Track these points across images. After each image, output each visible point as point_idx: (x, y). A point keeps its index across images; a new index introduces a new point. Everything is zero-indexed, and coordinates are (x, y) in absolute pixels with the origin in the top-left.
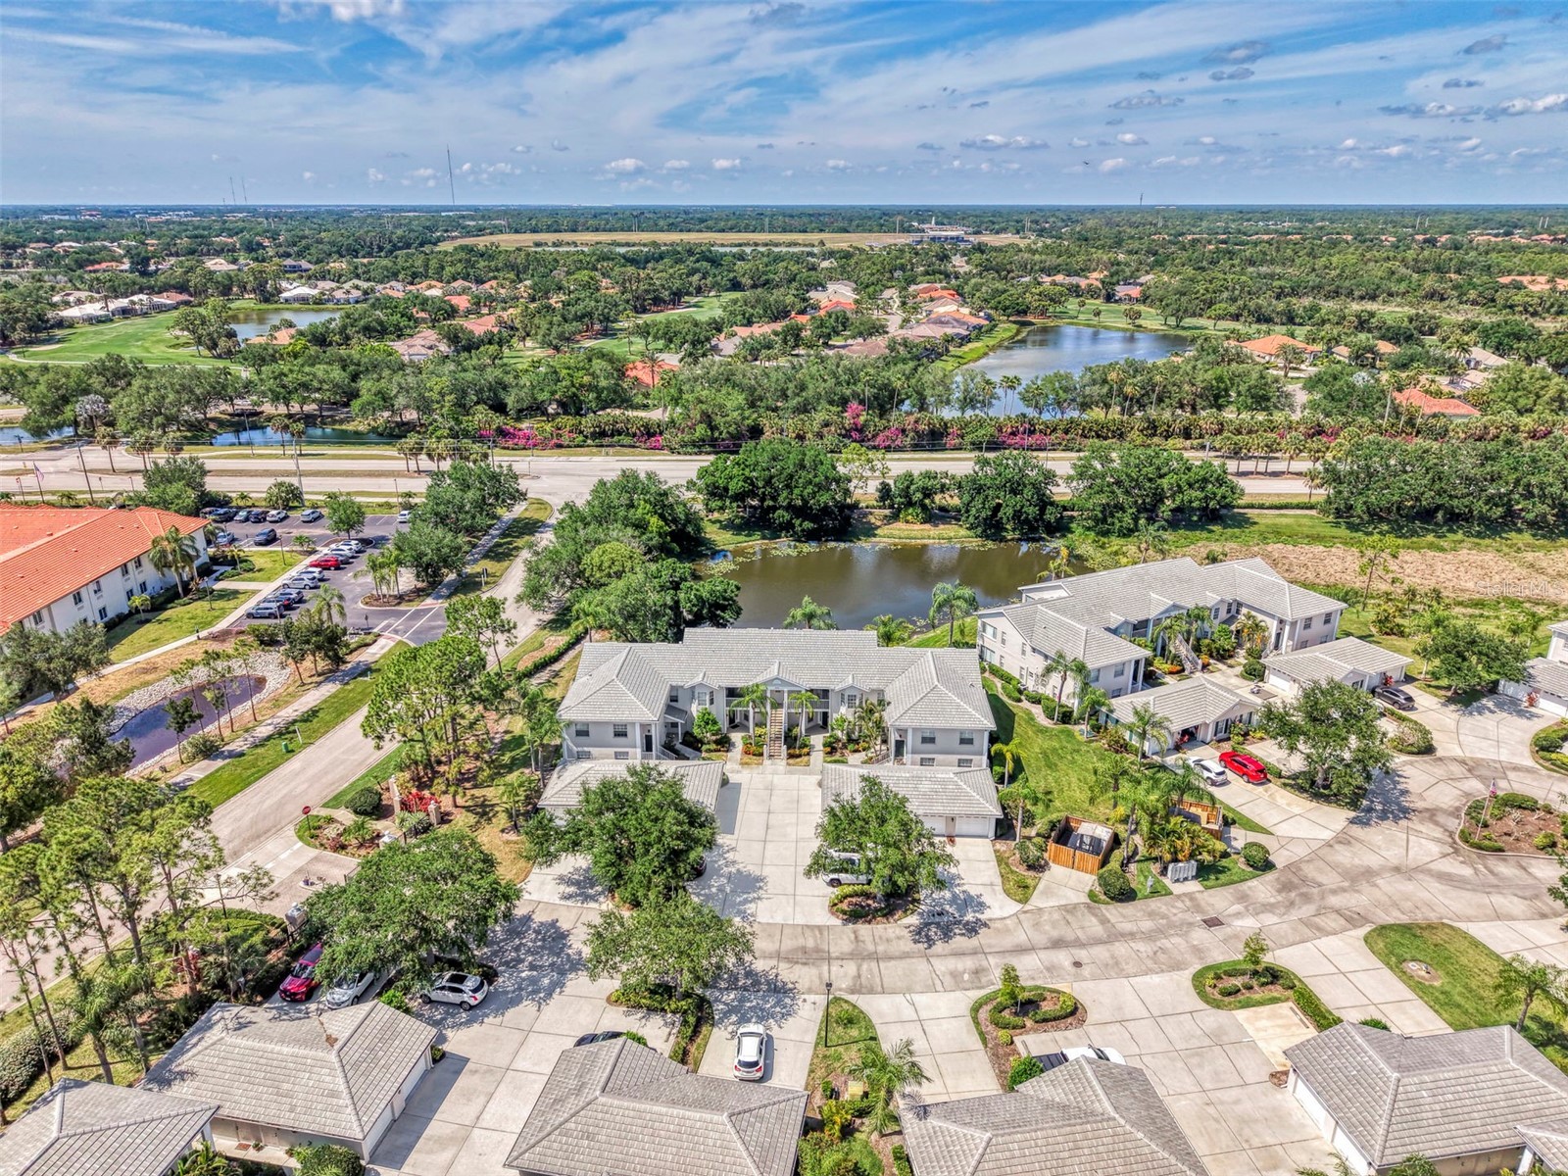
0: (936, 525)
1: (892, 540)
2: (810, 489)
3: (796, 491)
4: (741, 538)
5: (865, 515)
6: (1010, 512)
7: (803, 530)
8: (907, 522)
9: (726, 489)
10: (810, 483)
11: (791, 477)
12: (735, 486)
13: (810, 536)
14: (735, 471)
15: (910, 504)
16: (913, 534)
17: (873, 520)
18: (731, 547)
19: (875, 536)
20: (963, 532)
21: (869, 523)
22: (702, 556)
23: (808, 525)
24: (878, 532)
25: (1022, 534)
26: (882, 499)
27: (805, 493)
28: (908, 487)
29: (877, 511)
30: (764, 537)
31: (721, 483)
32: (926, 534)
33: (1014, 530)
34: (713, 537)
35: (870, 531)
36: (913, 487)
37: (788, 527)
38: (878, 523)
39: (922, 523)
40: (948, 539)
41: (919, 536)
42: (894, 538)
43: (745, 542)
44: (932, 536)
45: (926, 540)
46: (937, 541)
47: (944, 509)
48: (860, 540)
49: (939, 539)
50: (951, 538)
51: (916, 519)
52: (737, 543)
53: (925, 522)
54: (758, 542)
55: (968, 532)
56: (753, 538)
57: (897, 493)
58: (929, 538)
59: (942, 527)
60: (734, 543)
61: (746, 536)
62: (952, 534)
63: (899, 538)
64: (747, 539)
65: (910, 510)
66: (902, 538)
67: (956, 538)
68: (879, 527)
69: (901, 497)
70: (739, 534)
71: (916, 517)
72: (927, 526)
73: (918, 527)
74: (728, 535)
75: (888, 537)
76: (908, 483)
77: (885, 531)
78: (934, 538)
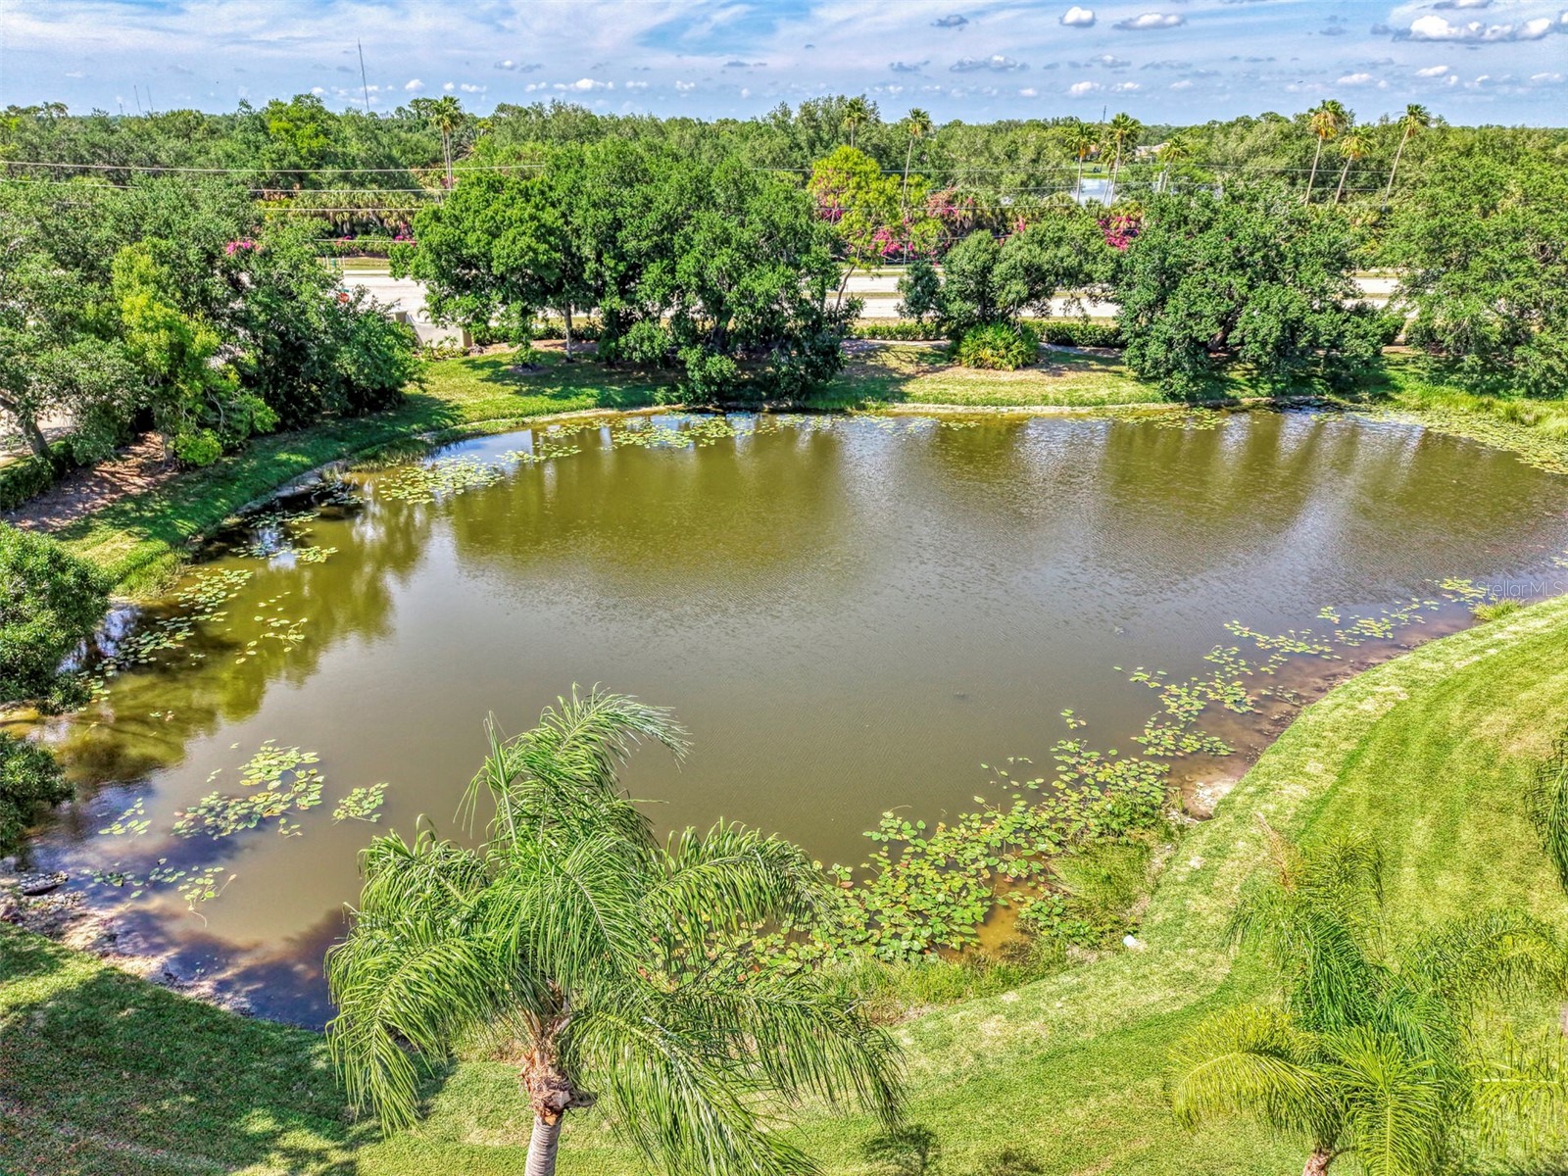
0: (1057, 373)
1: (946, 410)
2: (723, 258)
3: (686, 264)
4: (538, 402)
5: (872, 352)
6: (1270, 327)
7: (707, 380)
8: (980, 364)
10: (727, 241)
11: (672, 224)
12: (507, 250)
13: (727, 398)
14: (513, 213)
15: (989, 318)
16: (1001, 393)
17: (893, 363)
18: (503, 426)
19: (902, 397)
20: (1129, 388)
21: (883, 369)
22: (407, 446)
23: (720, 365)
24: (910, 387)
25: (1279, 392)
26: (917, 305)
27: (711, 274)
28: (987, 270)
29: (898, 344)
30: (604, 403)
31: (473, 244)
32: (1036, 391)
33: (1254, 383)
34: (454, 399)
35: (888, 388)
36: (999, 269)
37: (664, 369)
38: (909, 369)
39: (1017, 367)
40: (1096, 404)
41: (1018, 397)
42: (953, 403)
43: (549, 412)
44: (1051, 396)
45: (1038, 408)
46: (1067, 409)
47: (1063, 339)
48: (864, 408)
49: (1072, 404)
50: (1103, 403)
51: (1003, 357)
52: (521, 416)
53: (1026, 366)
54: (584, 413)
55: (1143, 388)
56: (574, 402)
57: (955, 287)
58: (1045, 400)
59: (1071, 375)
60: (512, 415)
61: (553, 397)
62: (1103, 392)
63: (968, 403)
64: (555, 404)
65: (988, 335)
66: (974, 404)
67: (1115, 402)
68: (909, 378)
69: (965, 299)
70: (535, 393)
71: (1003, 351)
72: (1032, 374)
73: (1009, 375)
74: (503, 396)
75: (936, 401)
76: (985, 256)
77: (928, 388)
78: (1058, 403)
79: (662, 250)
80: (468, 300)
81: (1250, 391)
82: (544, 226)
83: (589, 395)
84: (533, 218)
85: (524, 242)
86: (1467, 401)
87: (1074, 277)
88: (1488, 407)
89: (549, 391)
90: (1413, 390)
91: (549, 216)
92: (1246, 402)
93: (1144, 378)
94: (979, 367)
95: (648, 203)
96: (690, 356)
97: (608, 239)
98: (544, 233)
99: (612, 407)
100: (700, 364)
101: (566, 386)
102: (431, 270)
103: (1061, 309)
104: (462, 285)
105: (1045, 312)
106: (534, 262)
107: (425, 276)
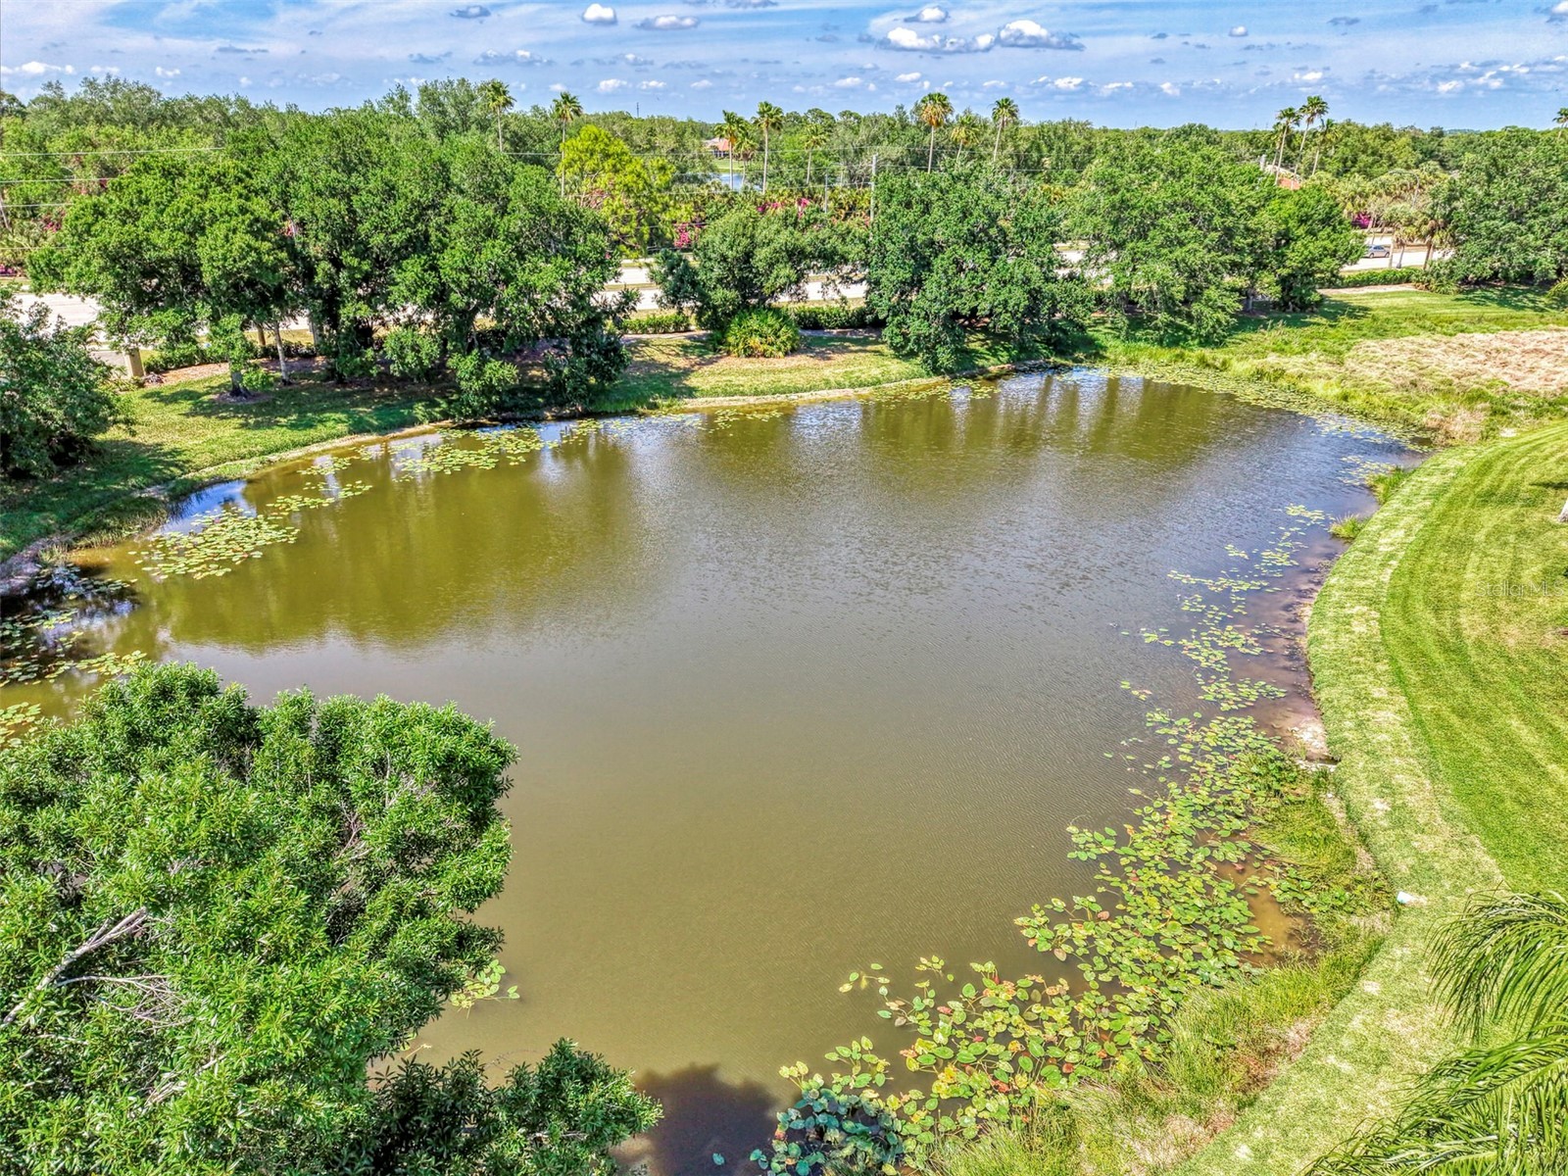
0: (825, 357)
1: (739, 402)
4: (276, 435)
5: (632, 347)
7: (488, 390)
8: (750, 352)
9: (190, 271)
10: (490, 232)
14: (216, 202)
16: (785, 380)
17: (660, 357)
18: (247, 468)
19: (691, 392)
20: (896, 367)
21: (654, 364)
23: (501, 372)
24: (693, 381)
25: (1013, 360)
28: (748, 256)
30: (359, 427)
31: (165, 244)
33: (995, 352)
34: (170, 441)
35: (671, 385)
36: (761, 254)
37: (433, 381)
38: (682, 363)
39: (786, 354)
40: (873, 384)
41: (801, 382)
42: (743, 394)
43: (295, 445)
44: (832, 380)
45: (824, 392)
46: (850, 391)
47: (811, 323)
48: (655, 406)
49: (852, 386)
50: (879, 382)
51: (772, 344)
52: (262, 453)
53: (793, 351)
54: (337, 442)
55: (907, 364)
56: (321, 430)
57: (714, 275)
58: (828, 384)
59: (838, 358)
60: (252, 455)
61: (293, 426)
62: (876, 372)
63: (756, 393)
64: (300, 435)
65: (753, 322)
66: (763, 393)
67: (889, 381)
68: (687, 372)
69: (727, 286)
70: (270, 425)
71: (772, 338)
72: (801, 360)
73: (782, 362)
74: (227, 431)
75: (726, 393)
76: (745, 242)
77: (713, 381)
78: (840, 386)
79: (419, 244)
80: (170, 317)
81: (993, 360)
82: (257, 220)
83: (335, 422)
84: (243, 211)
85: (241, 240)
86: (1166, 355)
87: (830, 259)
88: (1181, 356)
89: (283, 421)
90: (1115, 347)
91: (260, 207)
92: (994, 369)
93: (902, 352)
94: (749, 356)
95: (390, 192)
96: (463, 365)
97: (345, 235)
98: (261, 228)
99: (368, 432)
100: (478, 372)
101: (302, 413)
102: (107, 282)
103: (819, 292)
104: (144, 300)
105: (802, 297)
106: (259, 263)
107: (93, 290)
